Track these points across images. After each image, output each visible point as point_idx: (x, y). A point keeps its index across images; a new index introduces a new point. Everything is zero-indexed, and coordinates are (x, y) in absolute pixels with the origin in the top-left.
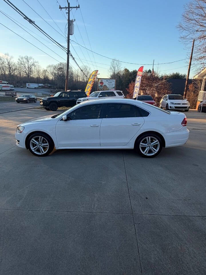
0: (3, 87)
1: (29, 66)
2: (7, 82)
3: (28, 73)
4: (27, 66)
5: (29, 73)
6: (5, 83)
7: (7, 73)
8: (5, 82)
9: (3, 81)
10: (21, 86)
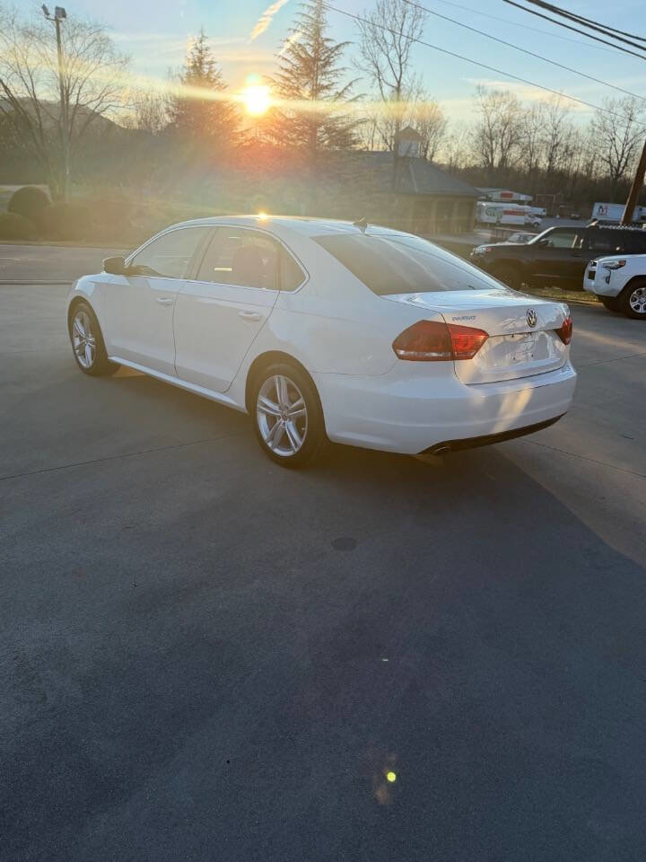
0: (507, 213)
1: (631, 137)
2: (530, 198)
3: (620, 162)
4: (622, 136)
5: (619, 165)
6: (521, 203)
7: (543, 164)
8: (523, 197)
9: (515, 194)
10: (573, 215)
